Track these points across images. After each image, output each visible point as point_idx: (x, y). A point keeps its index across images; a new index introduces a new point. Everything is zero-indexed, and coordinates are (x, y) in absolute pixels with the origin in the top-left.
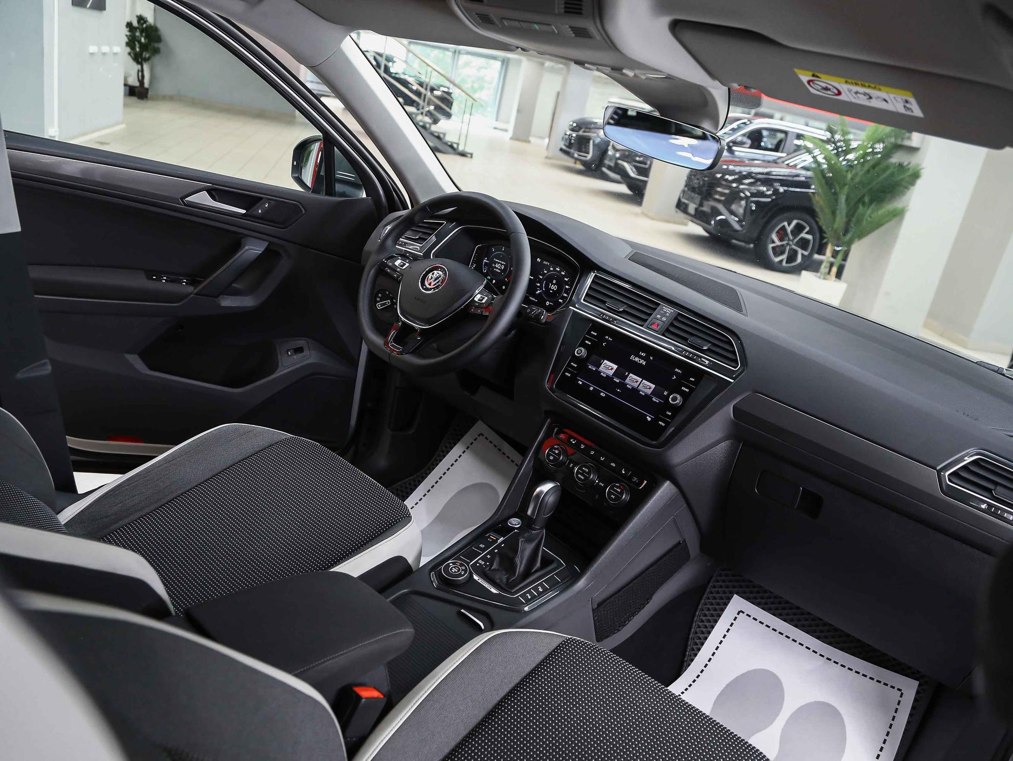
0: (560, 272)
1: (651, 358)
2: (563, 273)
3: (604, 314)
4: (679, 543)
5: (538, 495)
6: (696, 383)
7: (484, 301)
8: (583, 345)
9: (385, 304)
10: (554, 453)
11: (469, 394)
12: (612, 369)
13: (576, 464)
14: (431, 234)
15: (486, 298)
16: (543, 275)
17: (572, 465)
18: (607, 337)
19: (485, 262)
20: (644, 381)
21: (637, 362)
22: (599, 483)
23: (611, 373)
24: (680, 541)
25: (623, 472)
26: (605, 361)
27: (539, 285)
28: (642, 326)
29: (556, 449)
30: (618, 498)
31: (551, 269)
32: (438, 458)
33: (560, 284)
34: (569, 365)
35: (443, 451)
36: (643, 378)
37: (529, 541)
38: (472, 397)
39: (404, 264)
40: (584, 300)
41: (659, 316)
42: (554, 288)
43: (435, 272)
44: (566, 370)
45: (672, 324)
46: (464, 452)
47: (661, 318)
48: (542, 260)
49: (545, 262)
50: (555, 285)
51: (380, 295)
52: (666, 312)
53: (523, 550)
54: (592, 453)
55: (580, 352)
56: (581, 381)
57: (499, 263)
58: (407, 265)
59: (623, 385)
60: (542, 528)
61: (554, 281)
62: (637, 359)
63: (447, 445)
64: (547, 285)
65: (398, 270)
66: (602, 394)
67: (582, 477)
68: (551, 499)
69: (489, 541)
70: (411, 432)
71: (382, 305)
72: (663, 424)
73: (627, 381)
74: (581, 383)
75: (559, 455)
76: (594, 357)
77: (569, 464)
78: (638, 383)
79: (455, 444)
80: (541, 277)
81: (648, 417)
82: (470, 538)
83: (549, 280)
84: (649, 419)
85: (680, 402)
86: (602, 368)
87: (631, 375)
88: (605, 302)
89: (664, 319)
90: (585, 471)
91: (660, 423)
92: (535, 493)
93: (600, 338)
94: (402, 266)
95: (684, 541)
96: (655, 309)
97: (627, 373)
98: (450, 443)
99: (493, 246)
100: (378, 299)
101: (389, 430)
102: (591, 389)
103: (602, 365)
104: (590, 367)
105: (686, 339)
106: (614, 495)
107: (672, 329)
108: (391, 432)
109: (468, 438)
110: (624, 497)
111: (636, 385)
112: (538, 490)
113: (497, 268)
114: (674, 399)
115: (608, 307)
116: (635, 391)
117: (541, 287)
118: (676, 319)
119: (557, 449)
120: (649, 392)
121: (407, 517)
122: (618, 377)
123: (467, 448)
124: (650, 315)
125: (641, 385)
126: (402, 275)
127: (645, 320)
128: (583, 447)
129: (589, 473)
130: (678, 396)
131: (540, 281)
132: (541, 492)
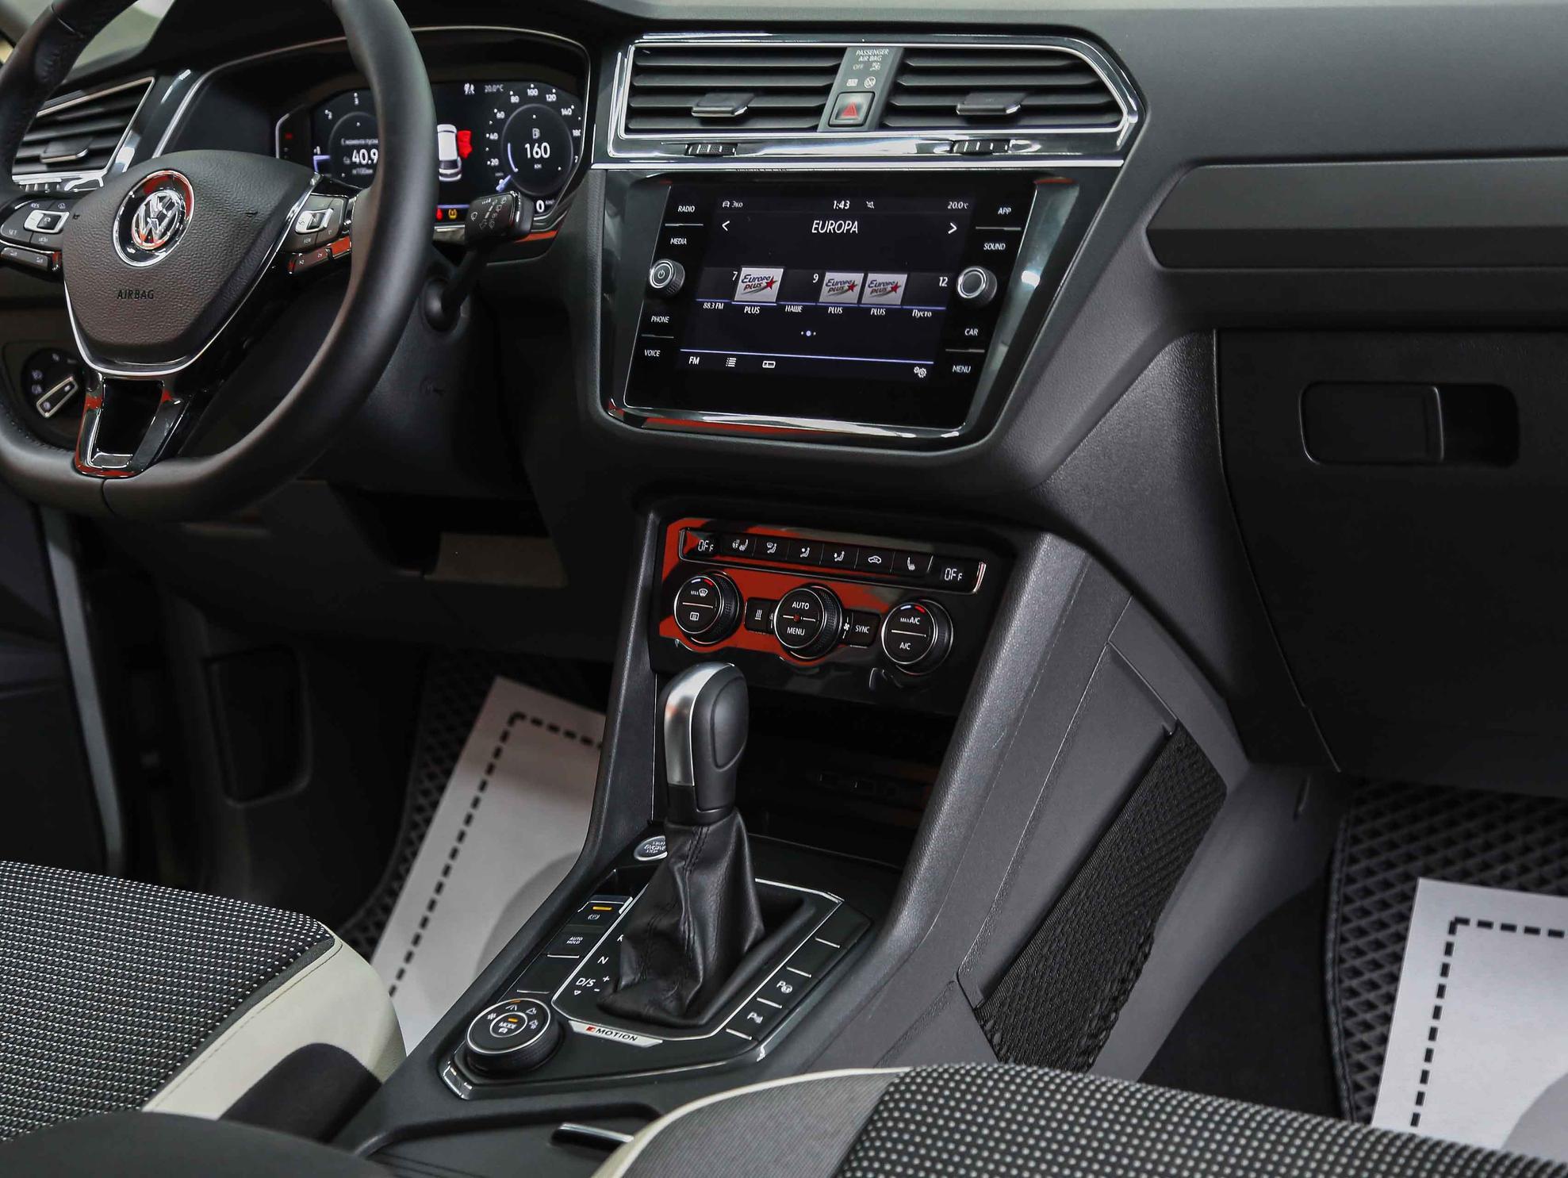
0: (541, 98)
1: (870, 205)
2: (551, 98)
3: (693, 144)
4: (1165, 738)
5: (679, 717)
6: (1019, 217)
7: (324, 224)
8: (665, 251)
9: (61, 393)
10: (698, 599)
11: (415, 573)
12: (770, 284)
13: (769, 605)
14: (121, 131)
15: (329, 212)
16: (498, 126)
17: (759, 613)
18: (726, 204)
19: (320, 163)
20: (871, 276)
21: (831, 236)
22: (853, 628)
23: (770, 295)
24: (1165, 732)
25: (912, 567)
26: (745, 271)
27: (495, 162)
28: (814, 129)
29: (697, 587)
30: (920, 645)
31: (515, 99)
32: (414, 835)
33: (555, 133)
34: (647, 326)
35: (420, 809)
36: (866, 268)
37: (704, 861)
38: (426, 577)
39: (57, 219)
40: (628, 130)
41: (852, 83)
42: (541, 151)
43: (153, 198)
44: (644, 344)
45: (896, 89)
46: (483, 786)
47: (861, 83)
48: (479, 84)
49: (488, 89)
50: (540, 141)
51: (37, 375)
52: (868, 64)
53: (697, 898)
54: (805, 553)
55: (662, 274)
56: (696, 355)
57: (359, 148)
58: (65, 216)
59: (816, 315)
60: (727, 811)
61: (536, 133)
62: (831, 226)
63: (427, 784)
64: (519, 153)
65: (43, 240)
66: (766, 365)
67: (799, 632)
68: (721, 715)
69: (593, 922)
70: (303, 783)
71: (53, 400)
72: (966, 370)
73: (825, 296)
74: (696, 361)
75: (712, 598)
76: (709, 274)
77: (751, 612)
78: (857, 289)
79: (448, 773)
80: (494, 137)
81: (917, 370)
82: (532, 934)
83: (519, 135)
84: (921, 373)
85: (990, 284)
86: (741, 294)
87: (829, 276)
88: (686, 113)
89: (870, 83)
90: (801, 612)
91: (957, 369)
92: (668, 715)
93: (708, 213)
94: (51, 226)
95: (1178, 725)
96: (834, 70)
97: (816, 277)
98: (432, 777)
99: (325, 102)
100: (39, 389)
101: (230, 802)
102: (732, 362)
103: (741, 286)
104: (707, 306)
105: (950, 112)
106: (906, 639)
107: (901, 102)
108: (240, 806)
109: (480, 741)
110: (936, 636)
111: (851, 297)
112: (674, 699)
113: (360, 165)
114: (971, 286)
115: (705, 121)
116: (857, 314)
117: (504, 167)
118: (903, 69)
119: (703, 584)
120: (895, 299)
121: (319, 941)
122: (795, 298)
123: (490, 769)
124: (825, 91)
125: (867, 290)
126: (58, 251)
127: (817, 112)
128: (772, 548)
129: (815, 611)
130: (980, 272)
131: (497, 150)
132: (685, 703)
